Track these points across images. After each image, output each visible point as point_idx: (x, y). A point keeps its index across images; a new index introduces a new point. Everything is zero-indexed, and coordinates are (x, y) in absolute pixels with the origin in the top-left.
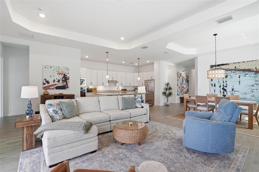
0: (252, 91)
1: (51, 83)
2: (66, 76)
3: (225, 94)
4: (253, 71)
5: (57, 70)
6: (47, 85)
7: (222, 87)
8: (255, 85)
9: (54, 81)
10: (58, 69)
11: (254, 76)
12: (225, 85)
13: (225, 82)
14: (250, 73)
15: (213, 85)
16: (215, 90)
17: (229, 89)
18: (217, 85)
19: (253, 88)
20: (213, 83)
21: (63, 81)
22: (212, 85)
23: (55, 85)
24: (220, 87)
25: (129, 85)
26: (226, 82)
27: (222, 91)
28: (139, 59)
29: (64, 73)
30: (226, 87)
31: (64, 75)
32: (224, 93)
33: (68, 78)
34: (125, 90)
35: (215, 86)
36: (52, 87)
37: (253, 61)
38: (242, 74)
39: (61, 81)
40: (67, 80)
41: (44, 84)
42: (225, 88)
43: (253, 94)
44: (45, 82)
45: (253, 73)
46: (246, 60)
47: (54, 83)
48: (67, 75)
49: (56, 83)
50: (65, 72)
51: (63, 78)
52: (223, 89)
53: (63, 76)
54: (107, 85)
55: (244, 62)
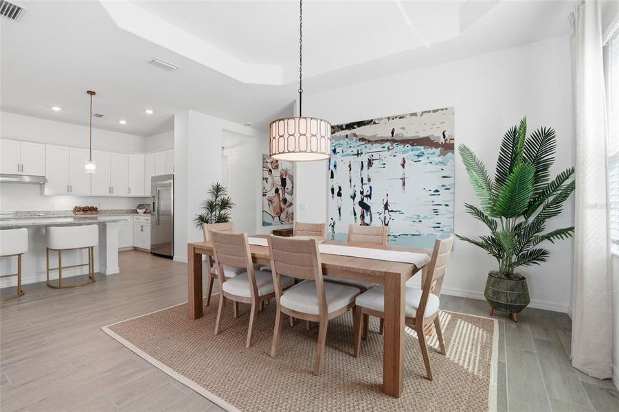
0: (436, 211)
3: (367, 220)
4: (437, 145)
7: (358, 198)
8: (442, 191)
11: (440, 159)
12: (366, 188)
13: (365, 181)
14: (430, 151)
15: (336, 191)
16: (339, 210)
19: (437, 199)
20: (335, 183)
22: (333, 190)
24: (353, 197)
26: (369, 180)
27: (359, 210)
28: (92, 93)
30: (369, 196)
32: (362, 216)
34: (91, 210)
35: (339, 195)
37: (437, 111)
38: (409, 152)
42: (365, 201)
43: (437, 219)
45: (438, 151)
46: (419, 111)
55: (415, 114)
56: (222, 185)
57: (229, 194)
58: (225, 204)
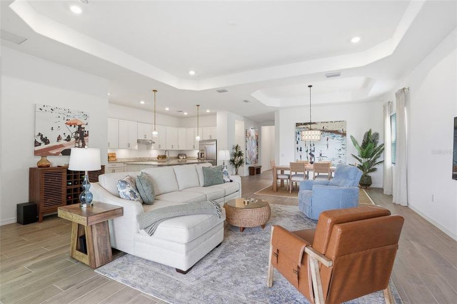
0: (340, 157)
1: (53, 143)
2: (83, 130)
3: (313, 160)
4: (340, 134)
5: (65, 116)
6: (43, 146)
7: (309, 152)
8: (342, 150)
9: (59, 138)
10: (69, 114)
11: (342, 138)
12: (312, 148)
13: (312, 145)
15: (299, 149)
16: (301, 156)
17: (316, 154)
18: (304, 149)
19: (340, 153)
20: (299, 146)
21: (77, 138)
22: (298, 149)
23: (61, 146)
24: (307, 151)
25: (171, 149)
26: (314, 145)
27: (309, 156)
28: (198, 106)
29: (80, 124)
30: (314, 151)
31: (80, 126)
32: (311, 159)
33: (86, 133)
34: (164, 157)
35: (301, 150)
36: (54, 152)
37: (341, 121)
38: (330, 136)
39: (73, 140)
40: (85, 138)
41: (37, 144)
42: (312, 153)
43: (341, 159)
44: (39, 140)
45: (341, 136)
46: (333, 120)
47: (58, 144)
48: (84, 128)
49: (62, 142)
50: (82, 121)
51: (77, 132)
52: (310, 154)
53: (76, 129)
54: (136, 147)
55: (332, 122)
56: (239, 145)
57: (242, 149)
58: (240, 154)
